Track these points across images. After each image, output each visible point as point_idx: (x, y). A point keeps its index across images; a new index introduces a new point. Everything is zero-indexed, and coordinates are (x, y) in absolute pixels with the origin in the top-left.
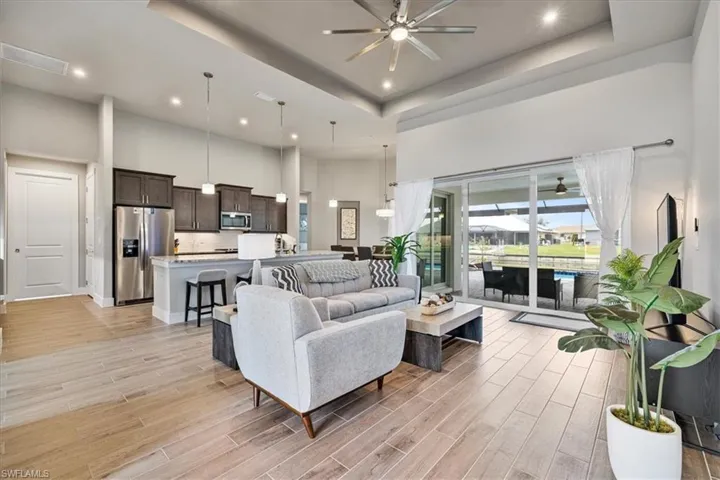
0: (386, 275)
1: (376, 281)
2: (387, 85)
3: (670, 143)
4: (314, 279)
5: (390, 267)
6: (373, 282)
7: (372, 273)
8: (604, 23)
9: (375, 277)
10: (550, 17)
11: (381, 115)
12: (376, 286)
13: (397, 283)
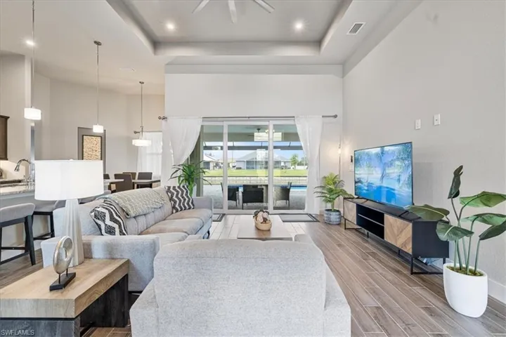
0: (185, 200)
1: (177, 206)
2: (171, 26)
3: (336, 116)
4: (132, 214)
5: (187, 192)
6: (174, 207)
7: (171, 199)
8: (318, 43)
9: (175, 202)
10: (299, 26)
11: (155, 53)
12: (177, 211)
13: (193, 205)
